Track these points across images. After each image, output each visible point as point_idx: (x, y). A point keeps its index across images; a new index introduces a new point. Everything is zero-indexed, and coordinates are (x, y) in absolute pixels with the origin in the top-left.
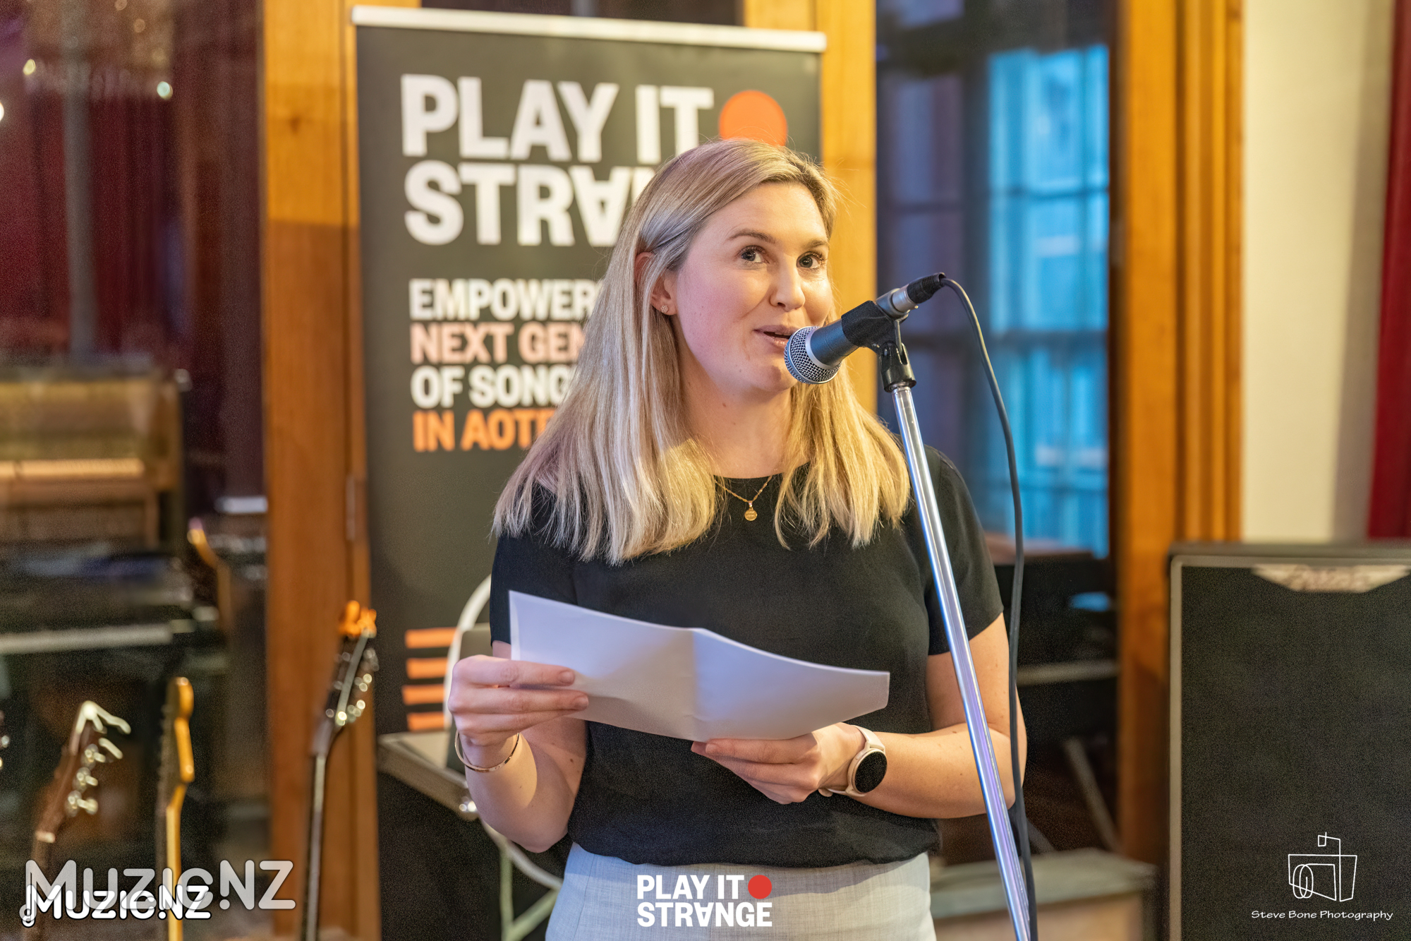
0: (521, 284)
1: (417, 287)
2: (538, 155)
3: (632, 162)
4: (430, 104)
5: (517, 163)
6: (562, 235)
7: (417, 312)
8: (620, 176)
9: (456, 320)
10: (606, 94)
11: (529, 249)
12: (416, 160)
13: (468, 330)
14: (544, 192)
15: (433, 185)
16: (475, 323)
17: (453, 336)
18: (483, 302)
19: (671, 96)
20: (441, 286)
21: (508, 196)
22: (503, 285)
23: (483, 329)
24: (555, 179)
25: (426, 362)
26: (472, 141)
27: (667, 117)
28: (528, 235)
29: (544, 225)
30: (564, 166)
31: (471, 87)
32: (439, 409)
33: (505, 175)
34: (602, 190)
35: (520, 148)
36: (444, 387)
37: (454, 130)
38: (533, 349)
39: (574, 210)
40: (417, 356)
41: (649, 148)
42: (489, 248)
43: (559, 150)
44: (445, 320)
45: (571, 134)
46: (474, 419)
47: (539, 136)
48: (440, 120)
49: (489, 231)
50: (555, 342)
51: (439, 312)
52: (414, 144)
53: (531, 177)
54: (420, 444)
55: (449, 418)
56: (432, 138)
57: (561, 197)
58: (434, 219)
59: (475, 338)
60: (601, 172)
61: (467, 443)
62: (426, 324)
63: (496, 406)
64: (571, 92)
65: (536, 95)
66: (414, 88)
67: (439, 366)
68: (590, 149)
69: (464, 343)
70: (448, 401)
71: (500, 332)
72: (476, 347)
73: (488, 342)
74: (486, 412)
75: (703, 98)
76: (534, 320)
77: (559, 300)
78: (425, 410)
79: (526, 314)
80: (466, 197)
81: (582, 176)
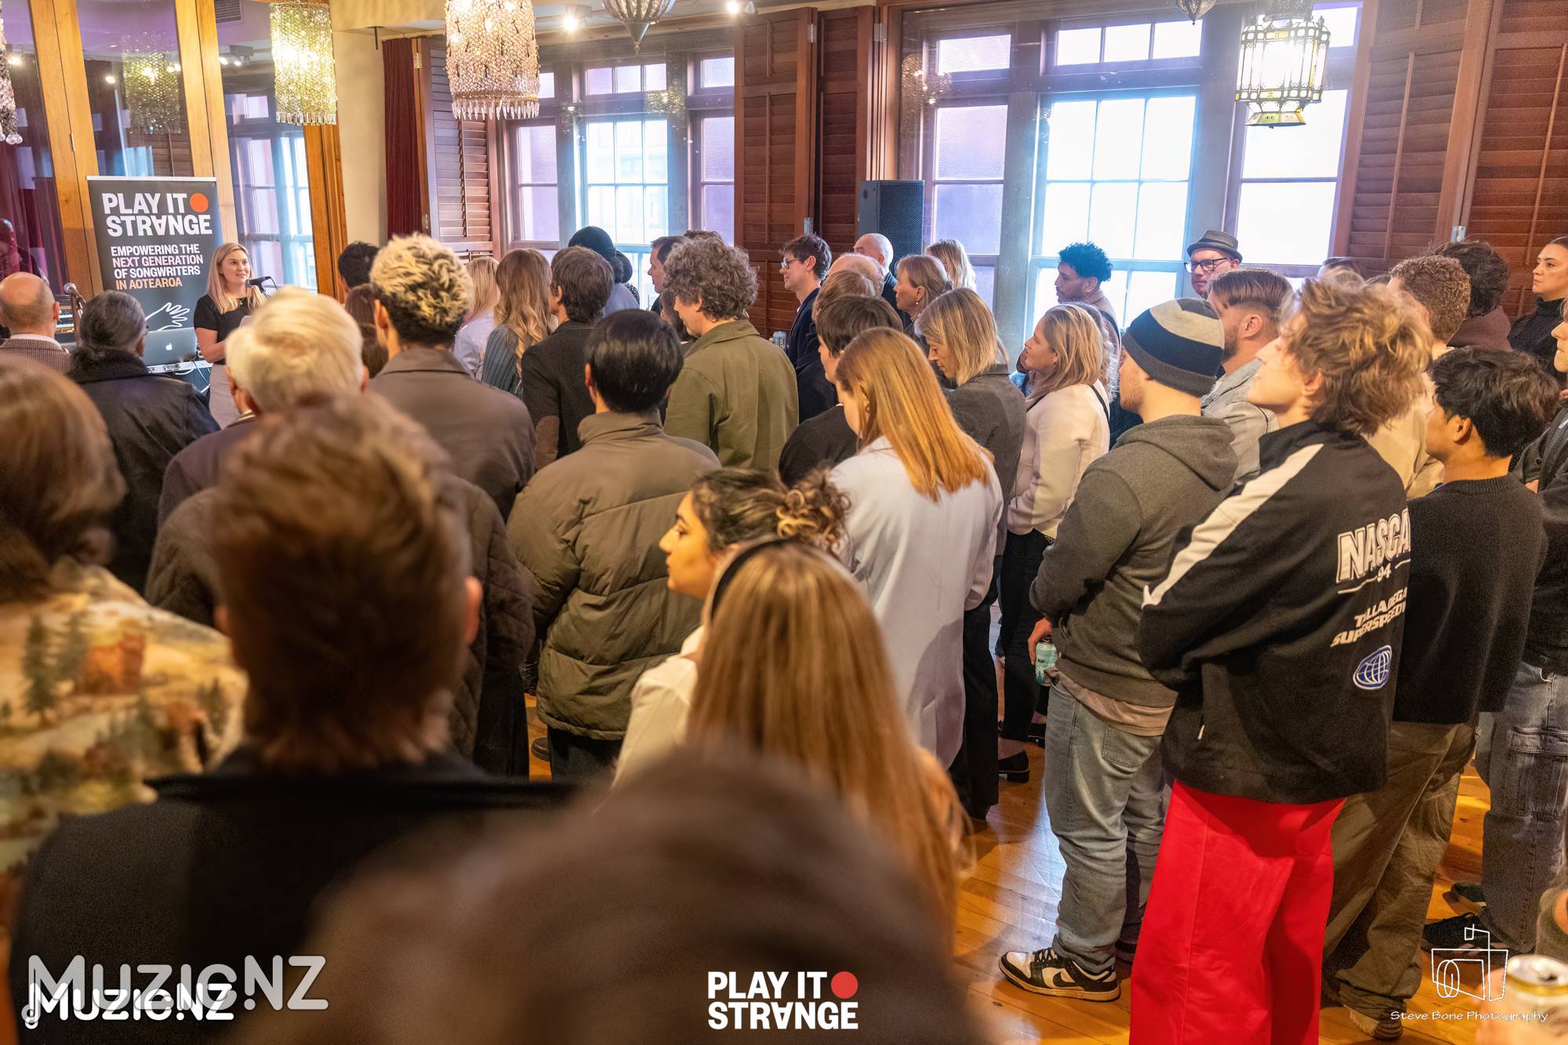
0: (140, 246)
1: (112, 248)
2: (141, 212)
3: (167, 214)
4: (110, 200)
5: (135, 215)
6: (150, 233)
7: (113, 255)
8: (164, 217)
9: (124, 256)
10: (158, 196)
11: (142, 237)
12: (109, 215)
13: (128, 259)
14: (144, 222)
15: (114, 222)
16: (129, 257)
17: (124, 260)
18: (131, 251)
19: (175, 195)
20: (119, 248)
21: (134, 223)
22: (135, 247)
23: (132, 258)
24: (146, 218)
25: (117, 267)
26: (123, 210)
27: (175, 201)
29: (145, 230)
30: (148, 215)
31: (121, 196)
32: (122, 279)
33: (133, 218)
35: (136, 212)
36: (123, 274)
37: (118, 207)
38: (146, 263)
40: (115, 266)
41: (171, 210)
42: (130, 237)
43: (147, 211)
44: (121, 257)
45: (149, 206)
46: (132, 281)
47: (141, 208)
48: (114, 205)
49: (130, 233)
50: (151, 261)
51: (119, 254)
52: (107, 211)
53: (140, 219)
55: (125, 281)
56: (112, 209)
58: (115, 231)
59: (130, 261)
62: (116, 258)
63: (137, 278)
64: (148, 196)
65: (139, 197)
66: (106, 196)
67: (121, 268)
68: (155, 211)
69: (127, 262)
70: (124, 277)
71: (136, 259)
72: (130, 263)
73: (133, 261)
74: (135, 280)
75: (185, 196)
76: (145, 255)
77: (151, 250)
78: (118, 280)
79: (143, 254)
80: (123, 224)
81: (154, 218)
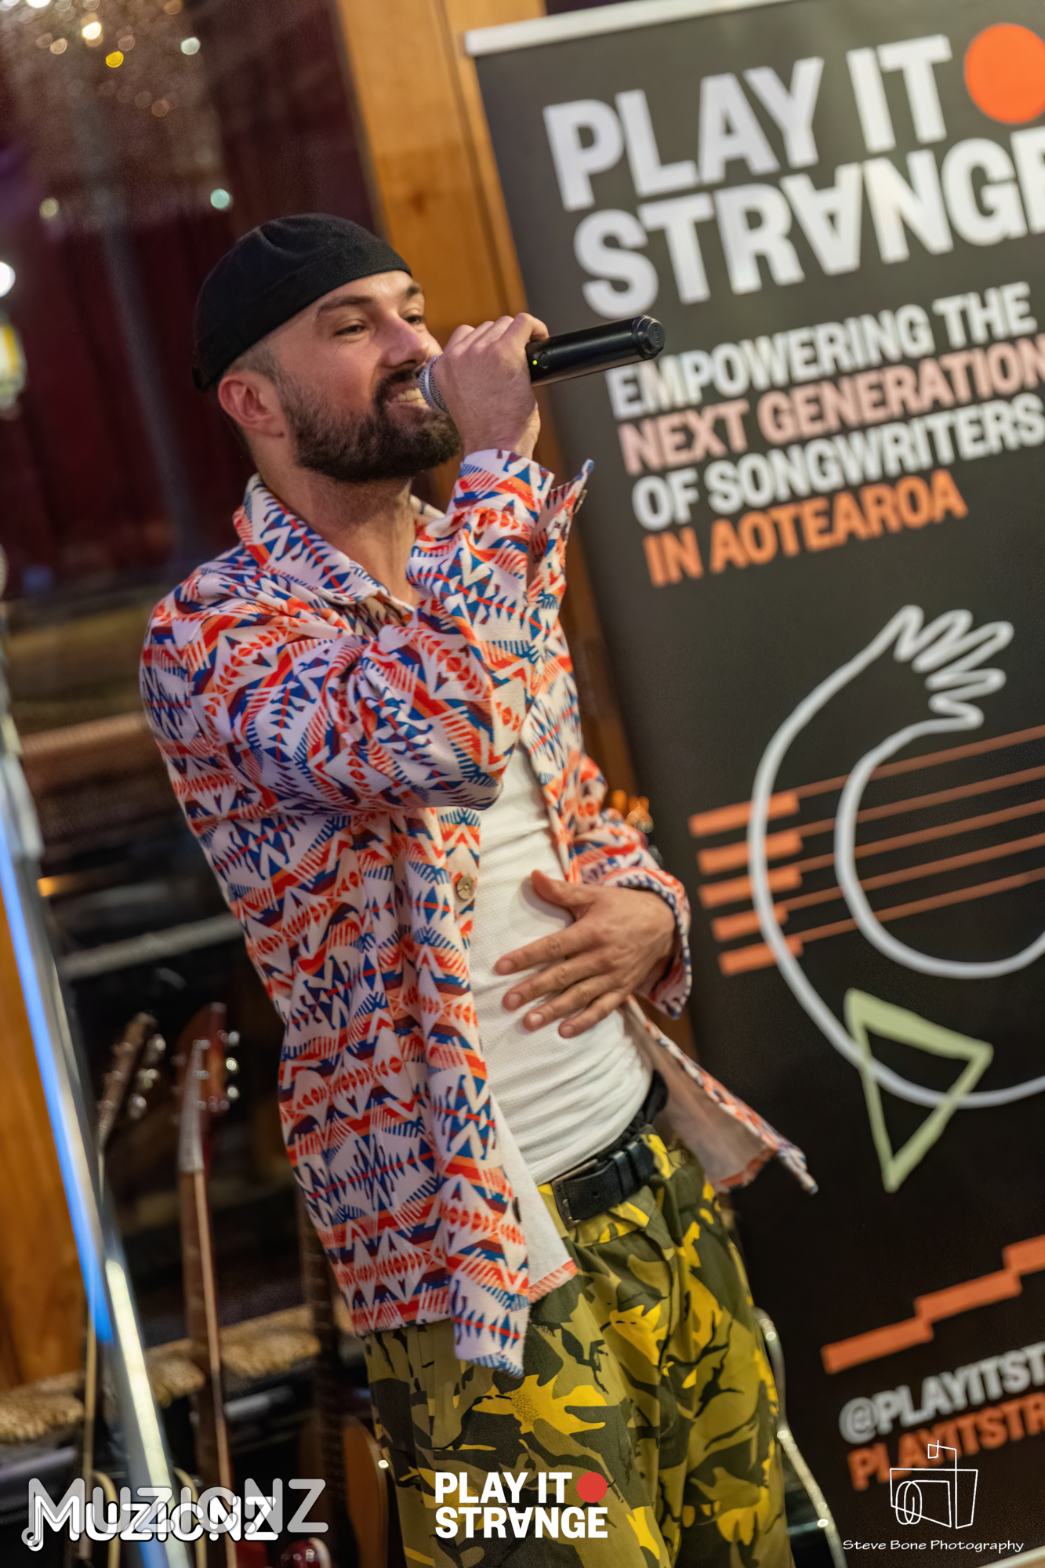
0: (747, 346)
1: (616, 378)
2: (737, 173)
4: (587, 137)
5: (710, 189)
6: (787, 269)
7: (623, 409)
8: (848, 176)
9: (674, 410)
10: (808, 73)
11: (749, 296)
12: (583, 214)
13: (691, 418)
14: (754, 220)
15: (611, 242)
16: (698, 408)
17: (674, 430)
18: (703, 378)
19: (893, 55)
20: (646, 370)
21: (709, 233)
22: (724, 351)
23: (710, 414)
24: (765, 199)
25: (647, 471)
26: (649, 175)
27: (894, 84)
28: (745, 279)
29: (762, 262)
30: (772, 180)
31: (633, 104)
32: (674, 528)
33: (698, 207)
34: (829, 200)
35: (712, 170)
36: (675, 499)
37: (624, 163)
38: (779, 426)
39: (797, 235)
40: (634, 466)
41: (878, 132)
42: (697, 306)
43: (762, 160)
44: (660, 413)
45: (773, 135)
46: (722, 530)
47: (732, 148)
48: (603, 156)
49: (693, 285)
50: (805, 411)
51: (650, 404)
52: (576, 194)
53: (733, 203)
54: (658, 577)
55: (689, 536)
56: (596, 180)
57: (777, 220)
58: (620, 286)
59: (702, 426)
60: (822, 177)
61: (718, 563)
62: (636, 422)
63: (746, 508)
64: (763, 81)
65: (718, 96)
66: (562, 121)
67: (663, 473)
68: (802, 150)
69: (689, 437)
70: (683, 515)
71: (733, 412)
72: (706, 439)
75: (935, 48)
76: (773, 388)
77: (799, 355)
78: (657, 533)
79: (761, 381)
80: (656, 247)
81: (798, 186)
